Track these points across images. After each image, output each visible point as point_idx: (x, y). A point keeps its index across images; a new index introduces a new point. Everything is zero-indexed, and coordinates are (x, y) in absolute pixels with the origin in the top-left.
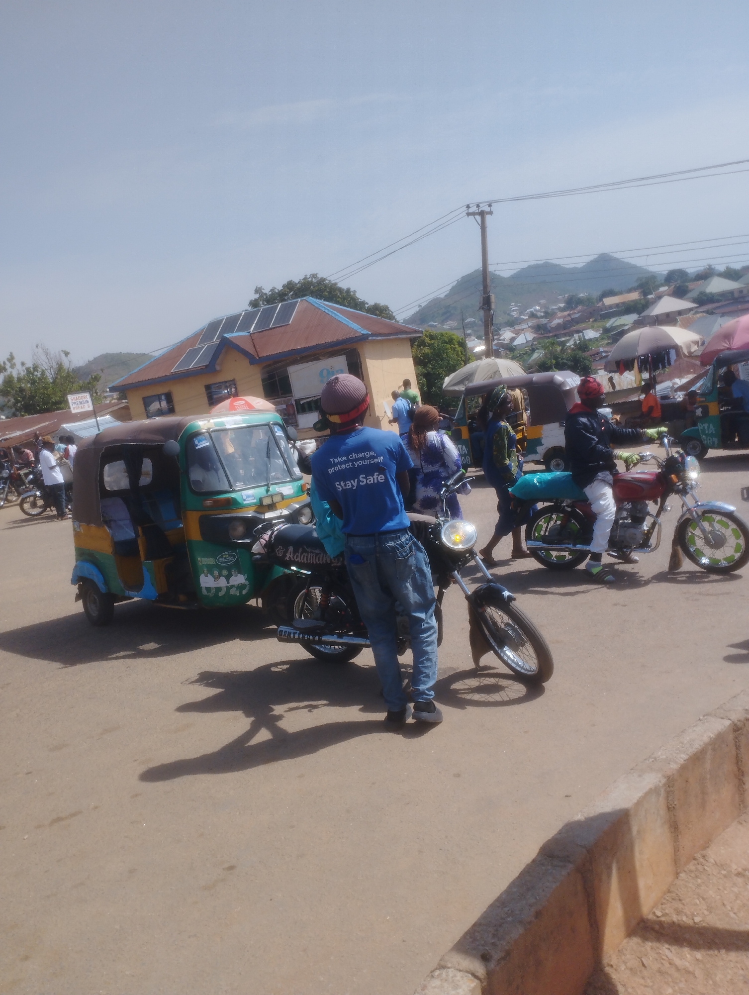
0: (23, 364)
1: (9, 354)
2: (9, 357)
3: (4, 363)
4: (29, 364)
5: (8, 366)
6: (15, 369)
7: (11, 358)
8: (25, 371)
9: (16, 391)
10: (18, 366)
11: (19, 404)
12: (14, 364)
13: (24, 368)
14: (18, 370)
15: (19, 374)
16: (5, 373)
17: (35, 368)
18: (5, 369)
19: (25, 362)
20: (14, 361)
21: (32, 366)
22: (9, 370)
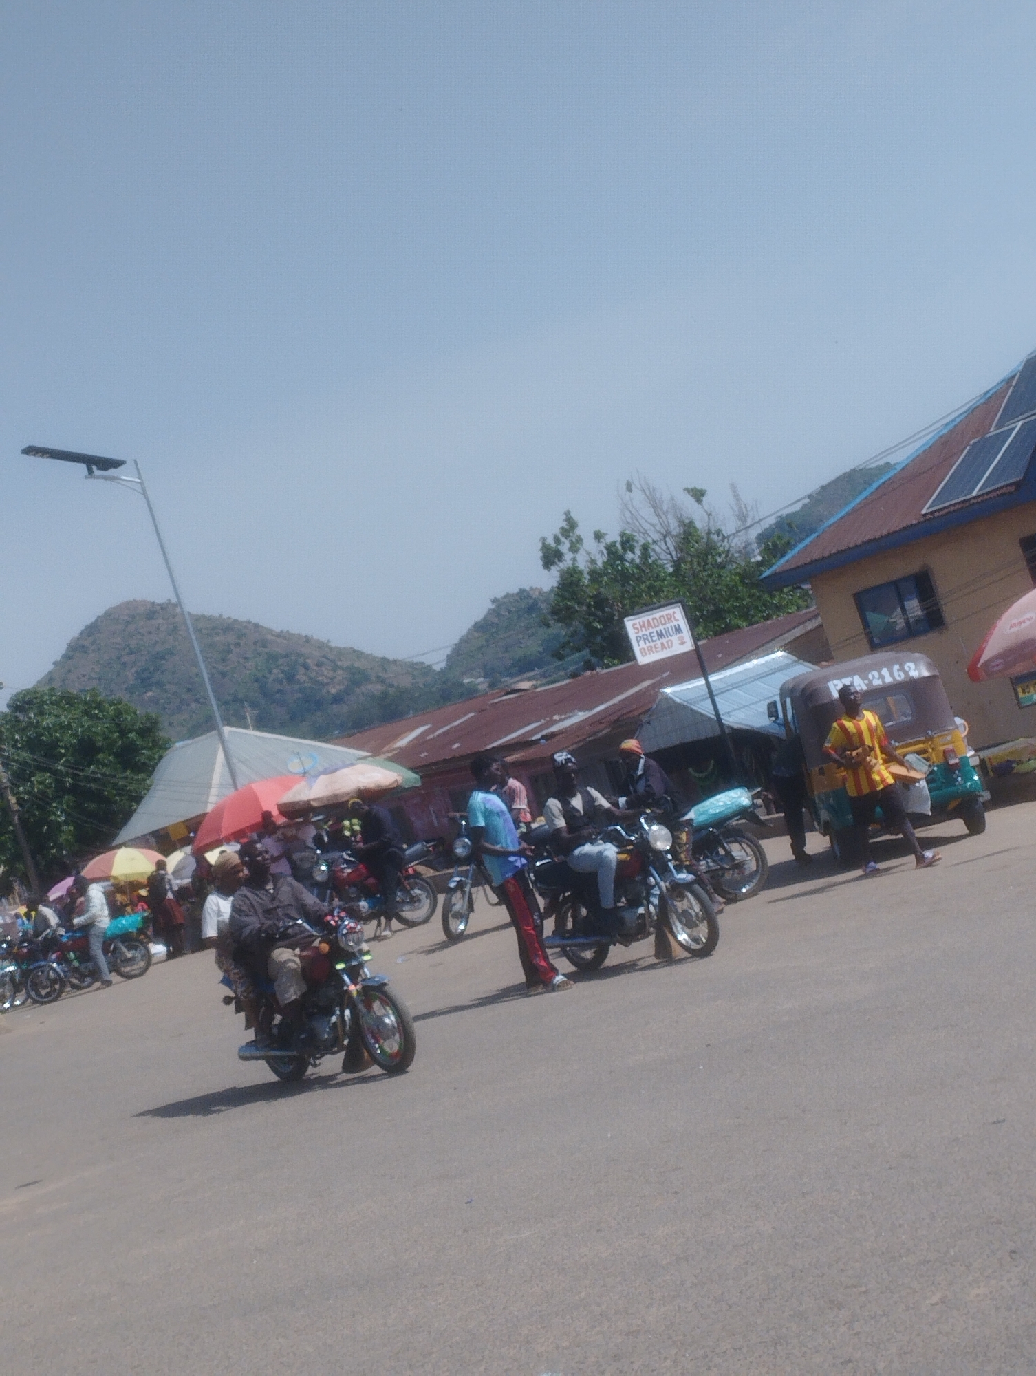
0: (598, 536)
1: (564, 517)
2: (564, 524)
3: (557, 540)
4: (613, 536)
5: (564, 547)
6: (582, 551)
7: (570, 525)
8: (605, 552)
9: (589, 606)
10: (590, 544)
11: (599, 639)
12: (579, 540)
13: (602, 547)
14: (589, 553)
15: (593, 562)
16: (561, 565)
17: (627, 542)
18: (559, 555)
19: (603, 531)
20: (578, 531)
21: (619, 539)
22: (568, 556)
